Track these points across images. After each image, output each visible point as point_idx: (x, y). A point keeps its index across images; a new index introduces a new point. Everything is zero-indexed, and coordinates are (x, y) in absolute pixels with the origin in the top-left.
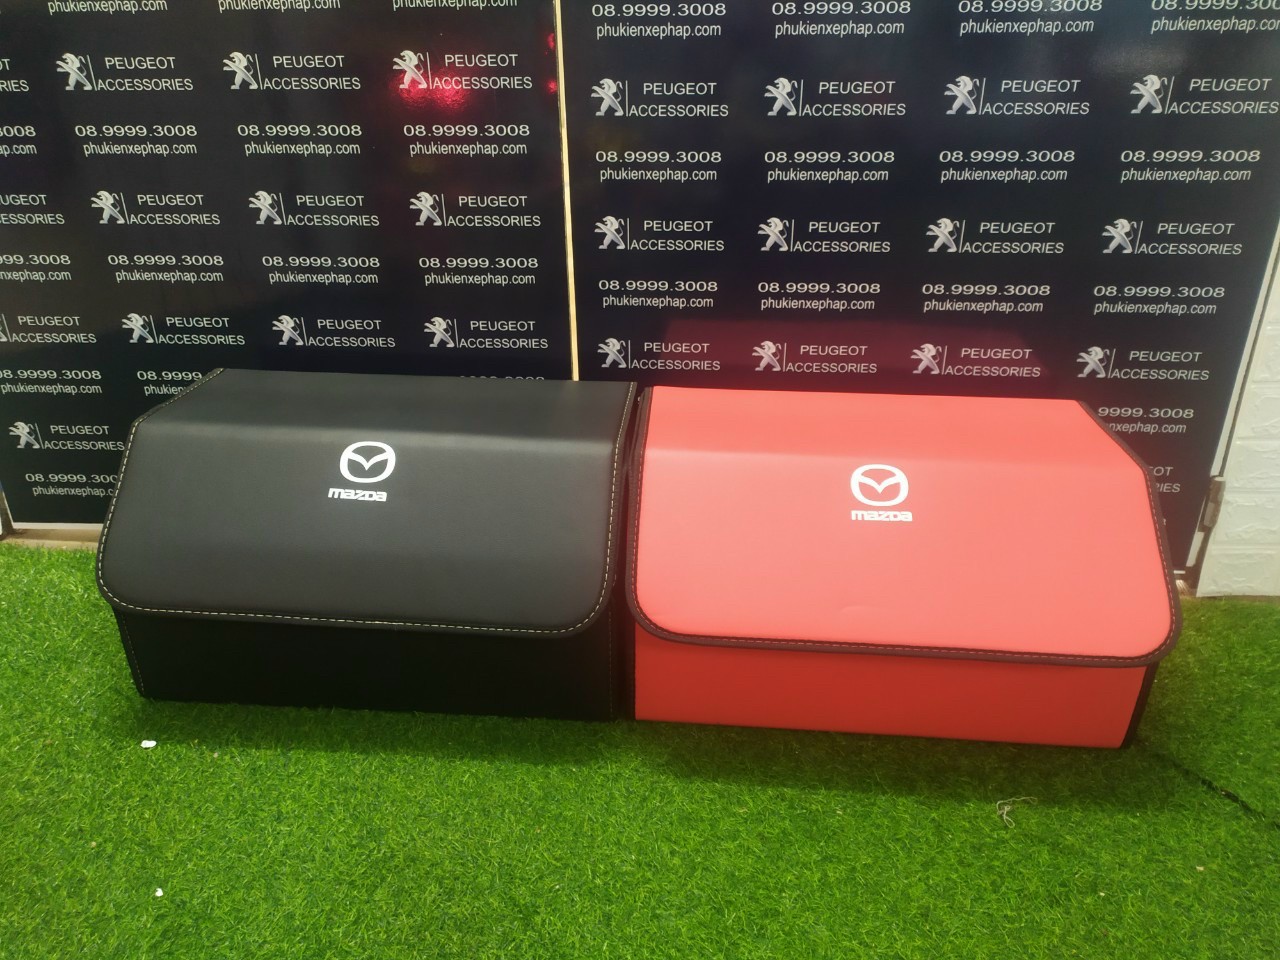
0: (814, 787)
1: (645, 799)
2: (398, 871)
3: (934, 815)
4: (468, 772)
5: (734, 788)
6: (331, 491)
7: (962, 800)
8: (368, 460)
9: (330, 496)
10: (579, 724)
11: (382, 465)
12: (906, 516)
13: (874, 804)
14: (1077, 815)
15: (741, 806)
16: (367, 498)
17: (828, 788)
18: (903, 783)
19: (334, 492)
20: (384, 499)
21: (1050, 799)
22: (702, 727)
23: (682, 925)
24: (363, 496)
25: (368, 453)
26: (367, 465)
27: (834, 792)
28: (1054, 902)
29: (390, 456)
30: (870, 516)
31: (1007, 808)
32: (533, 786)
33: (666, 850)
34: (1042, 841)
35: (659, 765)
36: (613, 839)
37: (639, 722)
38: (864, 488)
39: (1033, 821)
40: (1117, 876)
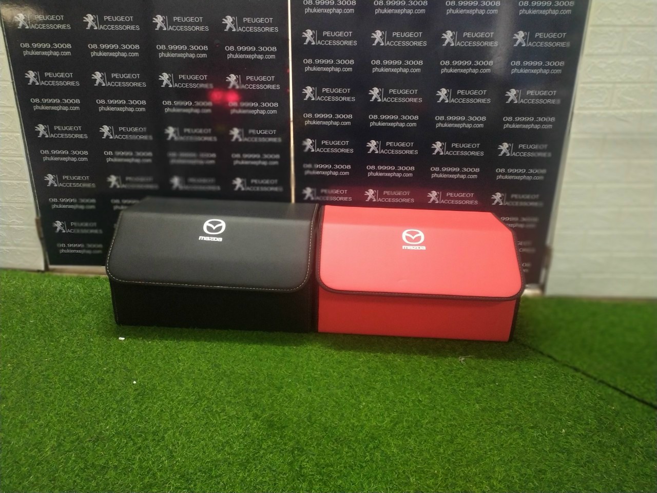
0: (389, 353)
1: (322, 356)
2: (228, 376)
3: (435, 361)
4: (253, 348)
5: (358, 353)
6: (200, 237)
7: (446, 357)
8: (215, 226)
9: (200, 239)
10: (296, 334)
11: (220, 228)
12: (424, 248)
13: (412, 358)
14: (490, 361)
15: (360, 358)
16: (214, 240)
17: (394, 353)
18: (423, 351)
19: (201, 238)
20: (221, 241)
21: (480, 356)
22: (345, 334)
23: (339, 392)
24: (214, 239)
25: (215, 223)
26: (214, 228)
27: (397, 354)
28: (479, 386)
29: (223, 224)
30: (409, 248)
31: (463, 359)
32: (278, 352)
33: (331, 371)
34: (476, 369)
35: (328, 347)
36: (311, 367)
37: (320, 333)
38: (407, 238)
39: (473, 363)
40: (503, 379)
